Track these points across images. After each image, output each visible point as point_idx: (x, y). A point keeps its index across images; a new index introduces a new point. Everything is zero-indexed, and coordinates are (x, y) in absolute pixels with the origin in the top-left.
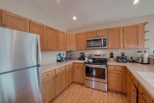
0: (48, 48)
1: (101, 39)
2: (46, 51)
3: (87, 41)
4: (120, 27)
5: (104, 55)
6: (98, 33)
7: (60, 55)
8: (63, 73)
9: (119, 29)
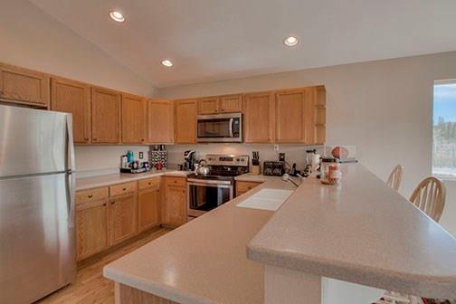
0: (94, 137)
1: (229, 119)
2: (89, 145)
3: (199, 121)
4: (270, 92)
5: (241, 158)
6: (224, 105)
7: (128, 155)
8: (132, 197)
9: (267, 96)
